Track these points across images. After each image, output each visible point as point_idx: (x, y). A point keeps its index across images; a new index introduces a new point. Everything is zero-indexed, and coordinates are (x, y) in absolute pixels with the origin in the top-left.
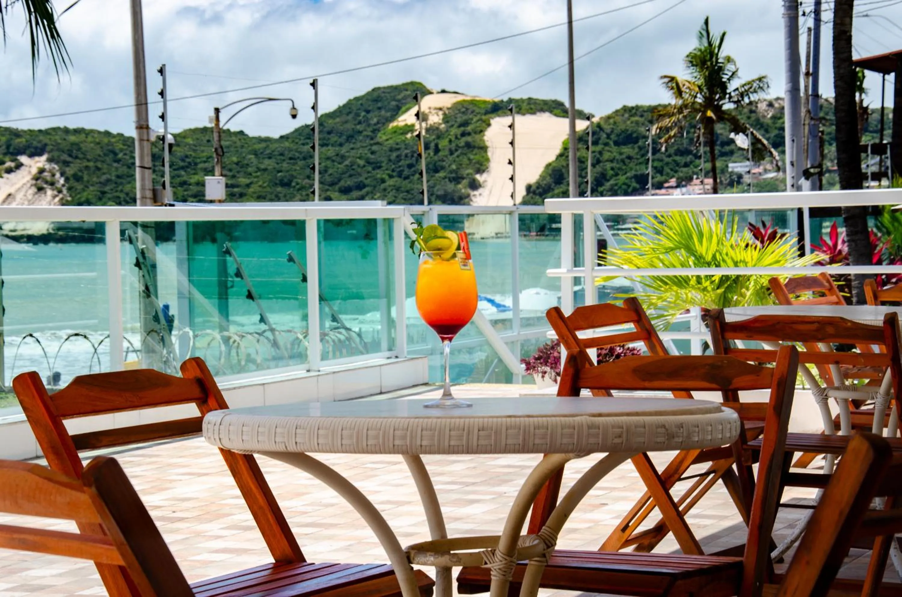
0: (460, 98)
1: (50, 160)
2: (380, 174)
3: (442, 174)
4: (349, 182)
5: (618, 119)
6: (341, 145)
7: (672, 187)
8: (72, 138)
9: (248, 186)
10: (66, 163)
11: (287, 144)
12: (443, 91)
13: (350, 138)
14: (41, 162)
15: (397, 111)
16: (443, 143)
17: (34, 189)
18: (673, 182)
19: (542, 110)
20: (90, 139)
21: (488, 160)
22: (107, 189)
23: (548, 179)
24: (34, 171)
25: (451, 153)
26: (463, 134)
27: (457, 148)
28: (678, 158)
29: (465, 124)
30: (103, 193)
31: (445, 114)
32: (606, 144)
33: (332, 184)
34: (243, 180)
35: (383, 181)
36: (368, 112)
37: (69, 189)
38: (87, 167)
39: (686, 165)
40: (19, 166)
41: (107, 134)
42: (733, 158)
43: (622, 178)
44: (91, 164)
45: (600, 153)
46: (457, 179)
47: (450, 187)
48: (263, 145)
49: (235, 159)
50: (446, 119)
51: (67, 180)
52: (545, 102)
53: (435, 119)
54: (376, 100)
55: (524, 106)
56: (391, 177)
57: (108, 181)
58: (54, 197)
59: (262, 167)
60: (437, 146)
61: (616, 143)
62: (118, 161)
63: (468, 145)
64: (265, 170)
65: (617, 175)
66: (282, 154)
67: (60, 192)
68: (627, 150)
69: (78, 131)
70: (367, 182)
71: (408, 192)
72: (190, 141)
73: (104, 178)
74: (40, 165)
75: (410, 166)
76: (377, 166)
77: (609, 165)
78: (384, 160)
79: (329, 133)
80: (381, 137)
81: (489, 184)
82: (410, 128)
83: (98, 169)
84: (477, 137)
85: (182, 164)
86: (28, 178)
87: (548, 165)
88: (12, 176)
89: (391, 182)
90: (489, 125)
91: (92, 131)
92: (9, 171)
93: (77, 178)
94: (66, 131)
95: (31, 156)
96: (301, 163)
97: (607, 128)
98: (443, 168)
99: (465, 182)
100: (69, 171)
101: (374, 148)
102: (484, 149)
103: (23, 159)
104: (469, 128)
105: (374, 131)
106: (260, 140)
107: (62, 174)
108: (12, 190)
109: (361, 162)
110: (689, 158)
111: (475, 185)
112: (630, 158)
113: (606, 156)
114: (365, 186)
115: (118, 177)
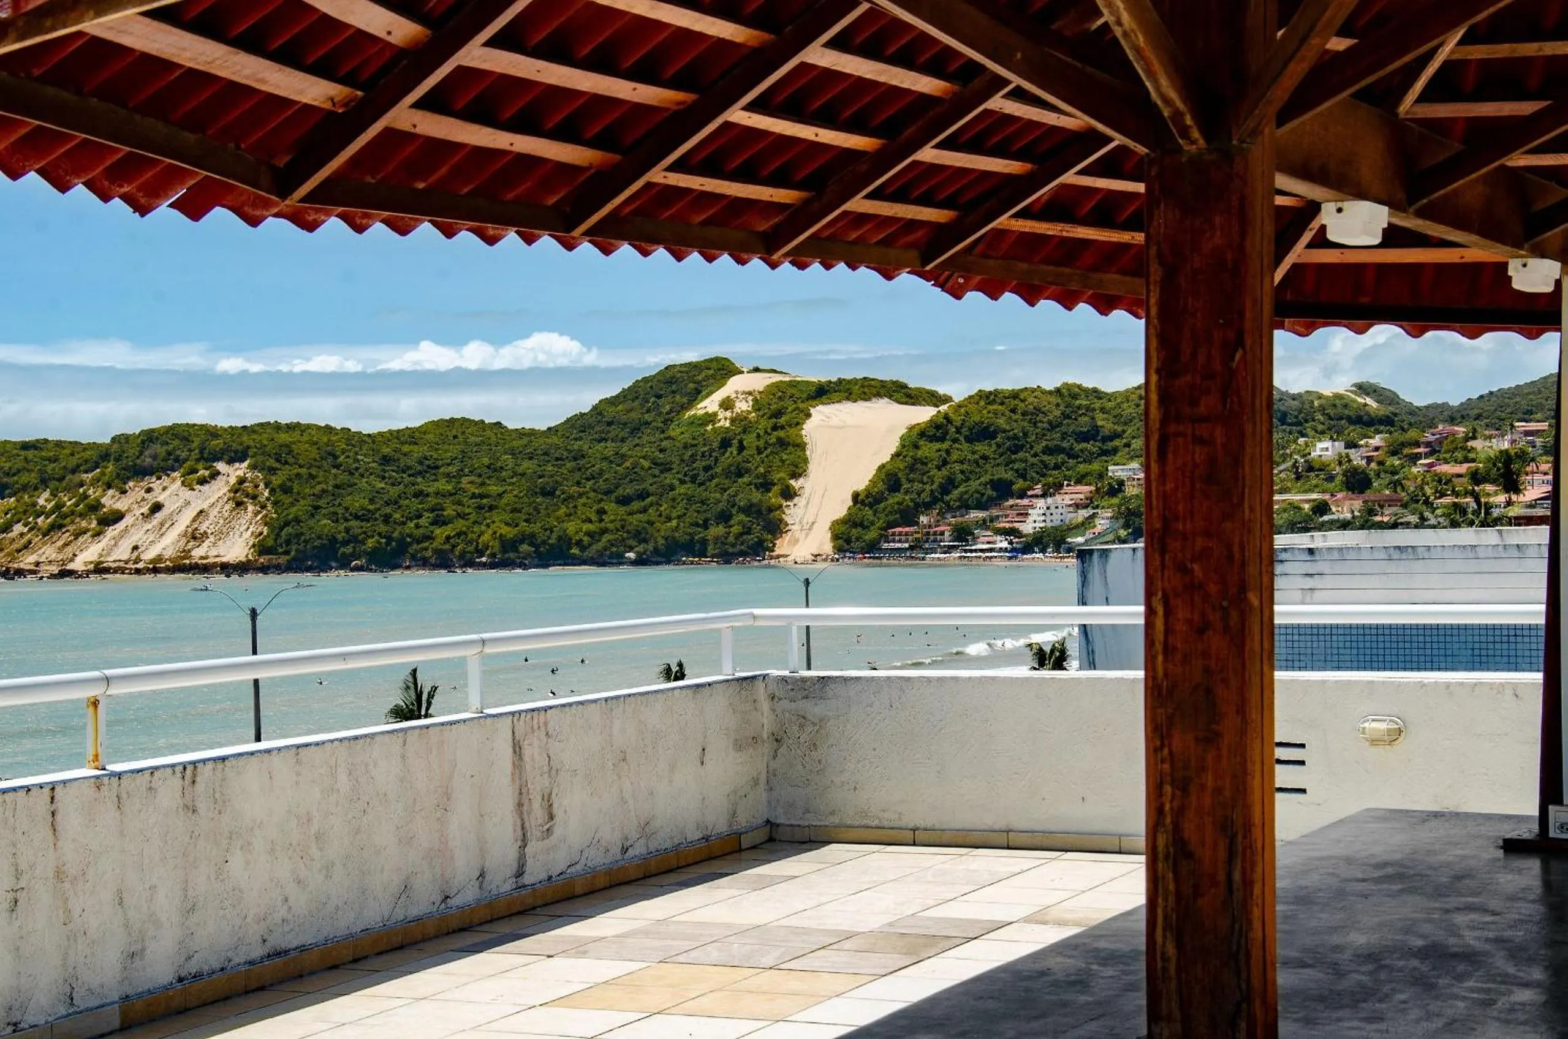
0: (777, 378)
1: (253, 467)
2: (669, 479)
3: (746, 479)
4: (629, 490)
5: (972, 407)
6: (623, 440)
7: (1036, 496)
8: (284, 437)
9: (500, 495)
10: (272, 471)
11: (555, 440)
12: (757, 370)
13: (635, 430)
14: (240, 469)
15: (696, 395)
16: (749, 440)
17: (231, 504)
18: (1038, 489)
19: (879, 395)
20: (306, 438)
21: (806, 461)
22: (321, 503)
23: (881, 486)
24: (233, 480)
25: (760, 452)
26: (775, 428)
27: (767, 445)
28: (1046, 458)
29: (778, 414)
30: (317, 508)
31: (755, 400)
32: (955, 441)
33: (608, 492)
34: (494, 489)
35: (672, 488)
36: (659, 397)
37: (275, 503)
38: (298, 475)
39: (1057, 467)
40: (215, 474)
41: (328, 429)
42: (1117, 458)
43: (974, 484)
44: (303, 471)
45: (948, 452)
46: (766, 486)
47: (756, 496)
48: (525, 441)
49: (486, 461)
50: (757, 406)
51: (273, 491)
52: (883, 383)
53: (743, 406)
54: (670, 382)
55: (856, 389)
56: (682, 482)
57: (324, 491)
58: (256, 514)
59: (520, 470)
60: (741, 442)
61: (969, 440)
62: (337, 467)
63: (782, 443)
64: (523, 475)
65: (968, 479)
66: (546, 454)
67: (263, 507)
68: (981, 448)
69: (291, 427)
70: (652, 489)
71: (703, 502)
72: (430, 437)
73: (319, 488)
74: (240, 473)
75: (707, 469)
76: (666, 468)
77: (957, 467)
78: (676, 460)
79: (610, 424)
80: (674, 431)
81: (806, 492)
82: (711, 418)
83: (312, 477)
84: (792, 431)
85: (419, 468)
86: (226, 489)
87: (882, 467)
88: (205, 488)
89: (681, 490)
90: (809, 415)
91: (309, 426)
92: (203, 481)
93: (286, 490)
94: (277, 427)
95: (230, 462)
96: (570, 465)
97: (957, 420)
98: (748, 471)
99: (776, 489)
100: (276, 480)
101: (665, 444)
102: (801, 446)
103: (221, 466)
104: (783, 420)
105: (665, 422)
106: (521, 433)
107: (267, 486)
108: (205, 506)
109: (646, 464)
110: (1060, 458)
111: (789, 494)
112: (985, 458)
113: (955, 456)
114: (648, 495)
115: (337, 486)
